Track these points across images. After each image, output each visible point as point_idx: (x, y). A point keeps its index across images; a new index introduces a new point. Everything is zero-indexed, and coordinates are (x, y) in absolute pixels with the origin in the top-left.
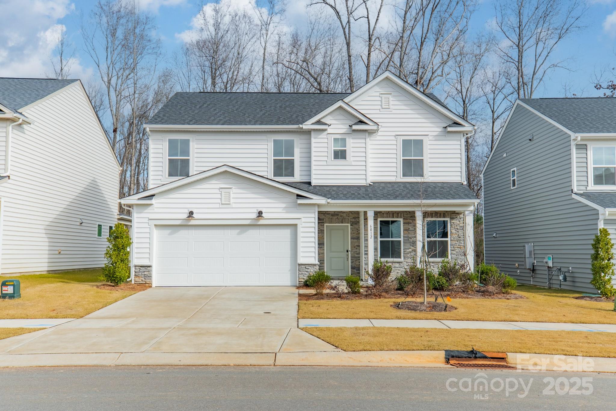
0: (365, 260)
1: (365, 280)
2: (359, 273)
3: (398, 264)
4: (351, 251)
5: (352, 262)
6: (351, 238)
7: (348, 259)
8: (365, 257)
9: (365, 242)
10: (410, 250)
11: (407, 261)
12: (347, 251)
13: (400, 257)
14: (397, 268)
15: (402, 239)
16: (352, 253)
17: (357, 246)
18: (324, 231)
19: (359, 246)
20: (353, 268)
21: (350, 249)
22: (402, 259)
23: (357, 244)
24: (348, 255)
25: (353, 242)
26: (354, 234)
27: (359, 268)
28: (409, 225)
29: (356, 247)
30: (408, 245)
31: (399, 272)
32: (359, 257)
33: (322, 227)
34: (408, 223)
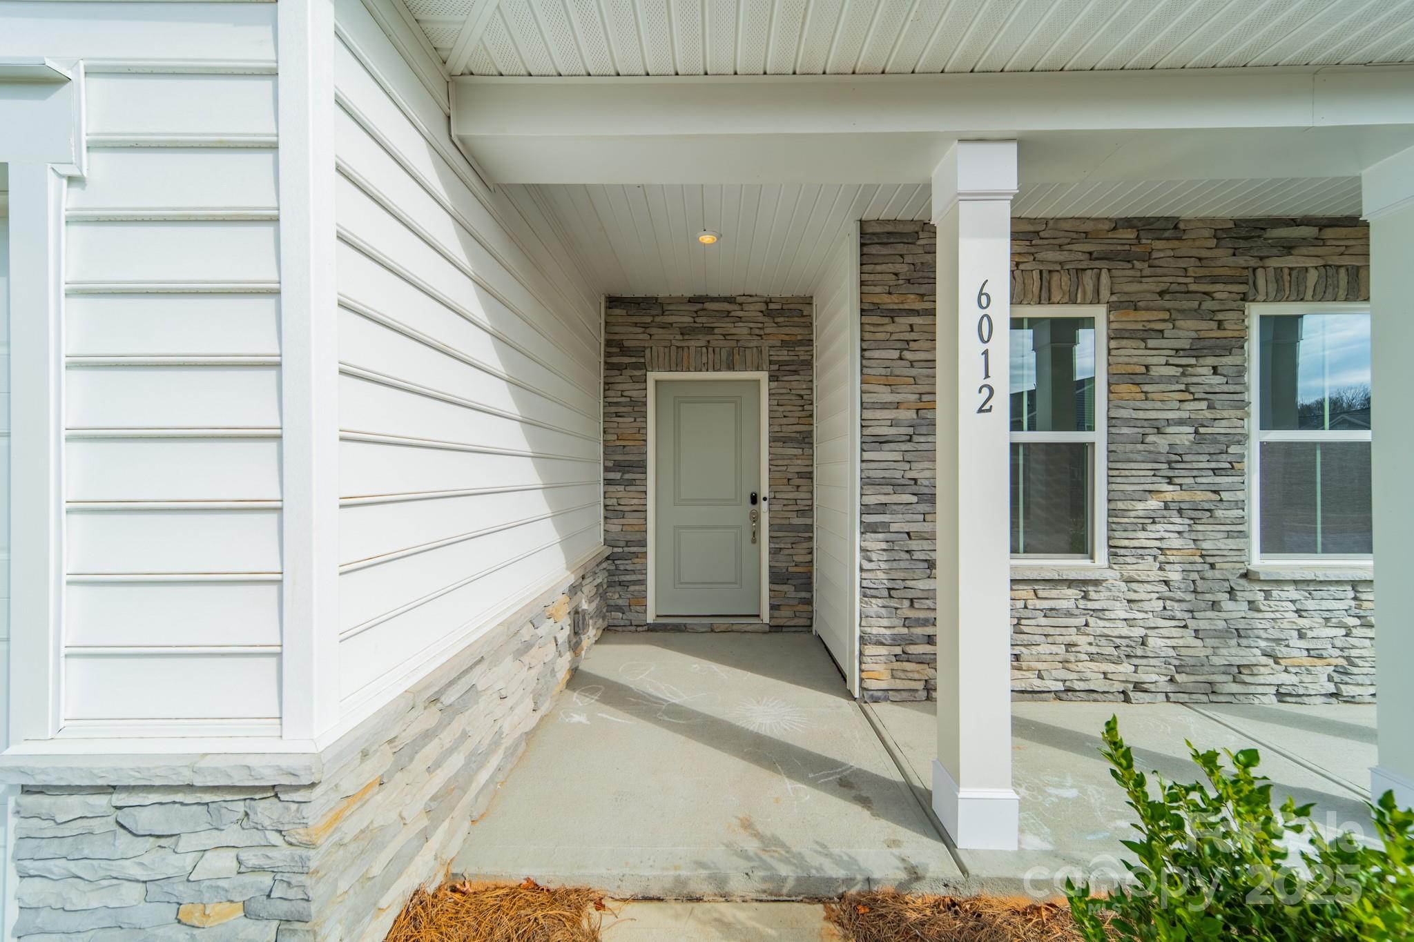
0: (867, 565)
1: (862, 689)
2: (809, 602)
3: (1073, 593)
4: (772, 500)
5: (774, 552)
6: (773, 439)
7: (755, 538)
8: (866, 544)
9: (867, 456)
10: (1154, 504)
11: (1130, 571)
12: (754, 499)
13: (1080, 545)
14: (1069, 614)
15: (1098, 437)
16: (775, 508)
17: (800, 475)
18: (645, 404)
19: (809, 476)
20: (777, 577)
21: (765, 491)
22: (1097, 564)
23: (798, 465)
24: (755, 518)
25: (783, 457)
26: (785, 421)
27: (809, 576)
28: (1151, 343)
29: (797, 481)
30: (1139, 475)
31: (1082, 640)
32: (809, 528)
33: (638, 386)
34: (1144, 335)
